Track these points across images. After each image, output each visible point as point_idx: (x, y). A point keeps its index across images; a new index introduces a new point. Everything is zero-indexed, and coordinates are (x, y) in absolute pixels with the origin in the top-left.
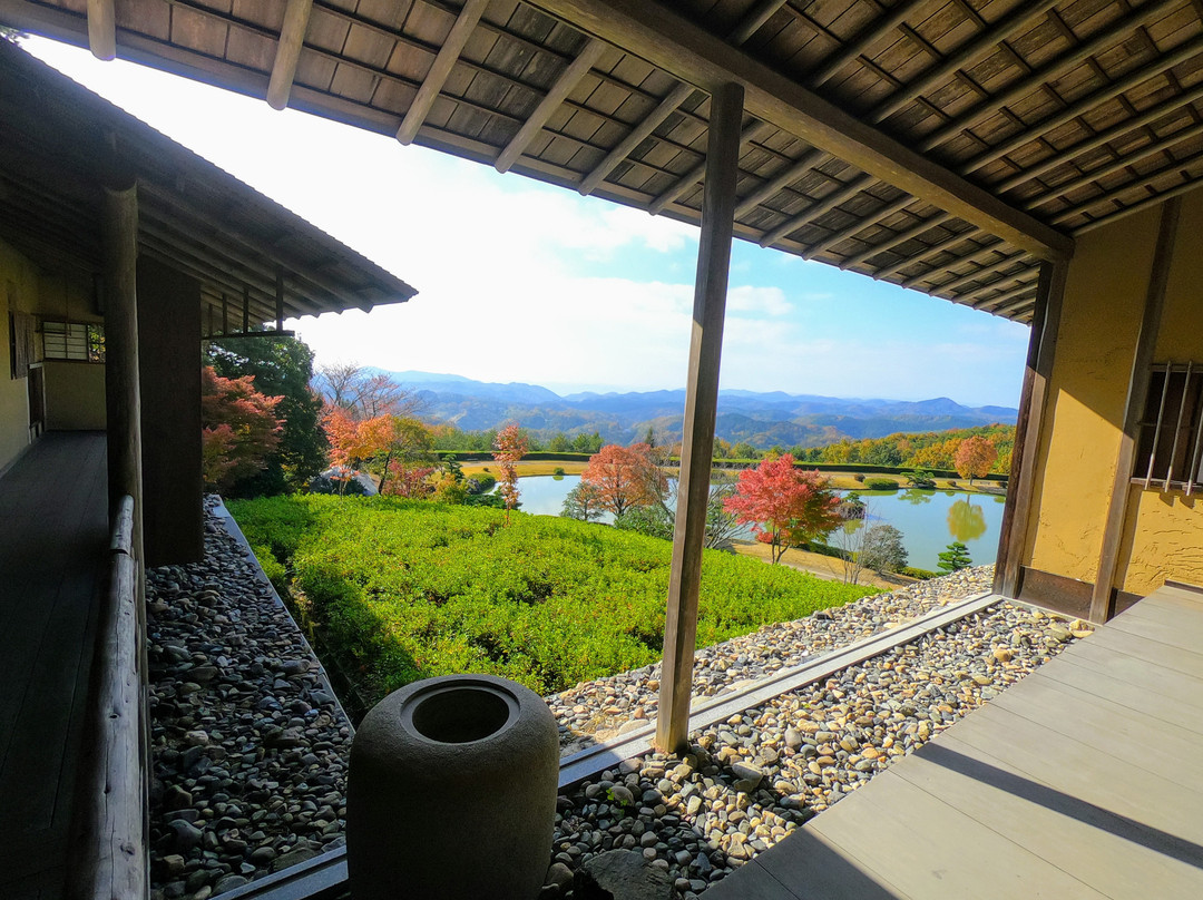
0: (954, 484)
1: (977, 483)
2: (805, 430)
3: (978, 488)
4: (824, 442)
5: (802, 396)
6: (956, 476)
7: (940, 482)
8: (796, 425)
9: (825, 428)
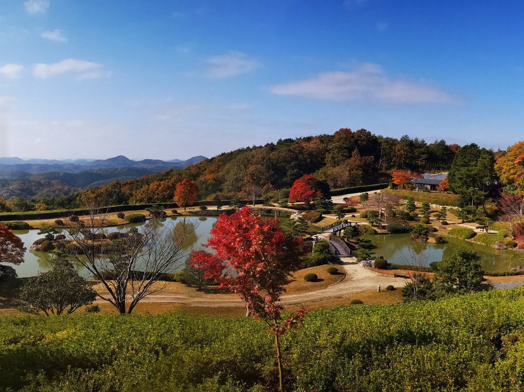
0: (175, 212)
1: (188, 209)
2: (40, 185)
3: (190, 212)
4: (54, 192)
5: (33, 160)
6: (176, 206)
7: (169, 212)
8: (33, 181)
9: (53, 182)
